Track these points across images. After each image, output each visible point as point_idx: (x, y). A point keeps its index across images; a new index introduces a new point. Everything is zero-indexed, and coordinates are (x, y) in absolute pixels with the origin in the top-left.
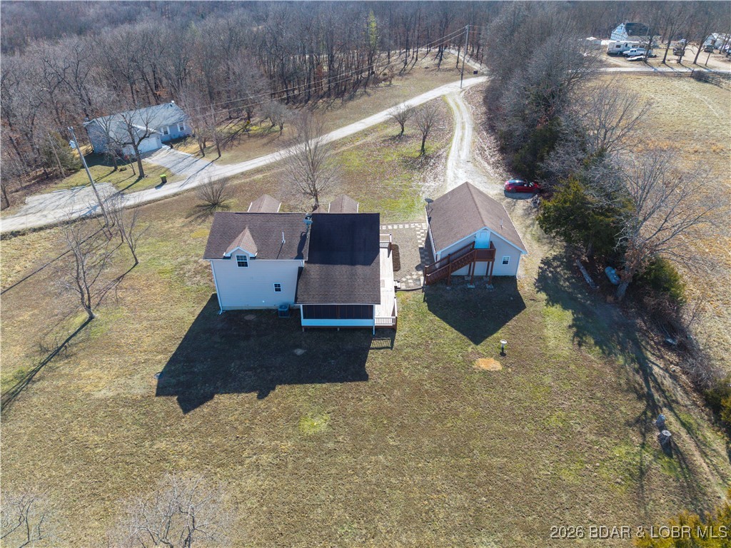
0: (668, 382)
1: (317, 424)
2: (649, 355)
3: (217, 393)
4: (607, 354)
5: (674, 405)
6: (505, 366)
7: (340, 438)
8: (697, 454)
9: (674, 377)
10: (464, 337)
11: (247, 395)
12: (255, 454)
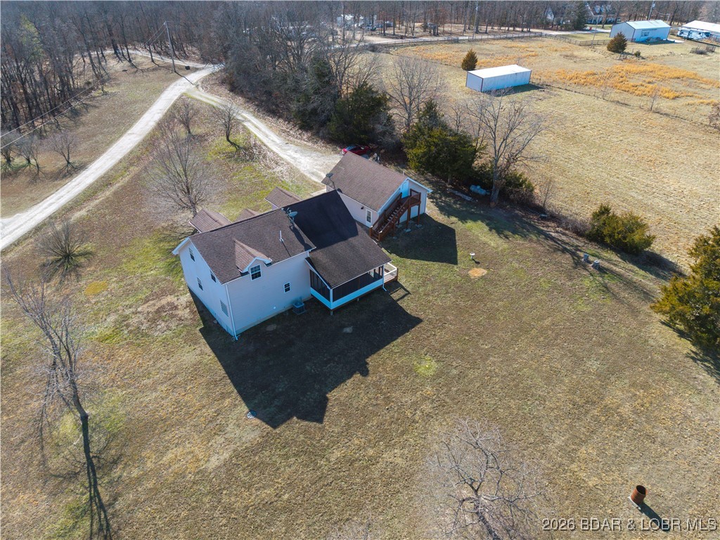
0: (564, 238)
1: (428, 366)
2: (542, 228)
3: (327, 393)
4: (524, 236)
5: (579, 248)
6: (488, 268)
7: (454, 364)
8: (612, 266)
9: (564, 234)
10: (445, 264)
11: (352, 379)
12: (415, 410)
